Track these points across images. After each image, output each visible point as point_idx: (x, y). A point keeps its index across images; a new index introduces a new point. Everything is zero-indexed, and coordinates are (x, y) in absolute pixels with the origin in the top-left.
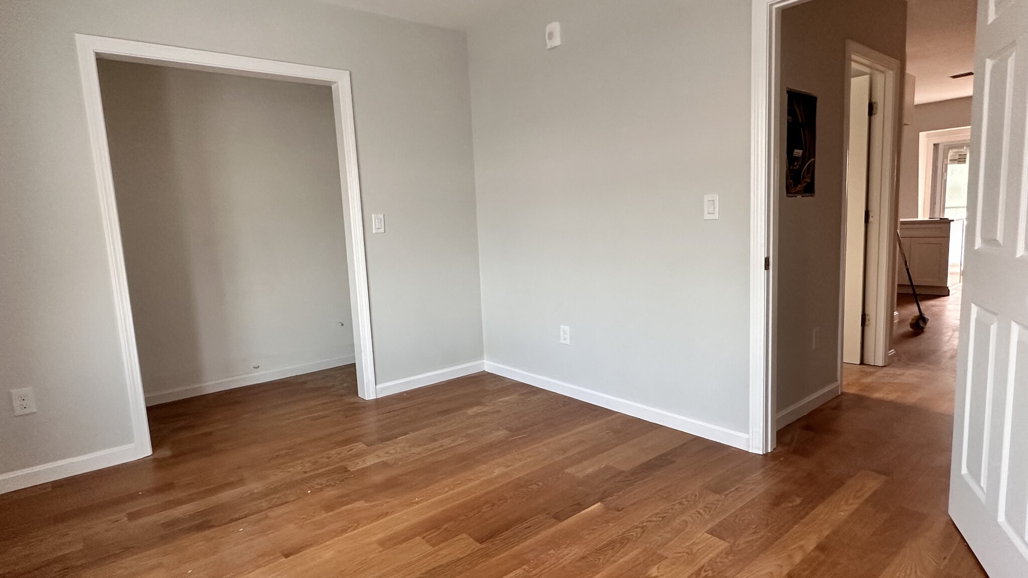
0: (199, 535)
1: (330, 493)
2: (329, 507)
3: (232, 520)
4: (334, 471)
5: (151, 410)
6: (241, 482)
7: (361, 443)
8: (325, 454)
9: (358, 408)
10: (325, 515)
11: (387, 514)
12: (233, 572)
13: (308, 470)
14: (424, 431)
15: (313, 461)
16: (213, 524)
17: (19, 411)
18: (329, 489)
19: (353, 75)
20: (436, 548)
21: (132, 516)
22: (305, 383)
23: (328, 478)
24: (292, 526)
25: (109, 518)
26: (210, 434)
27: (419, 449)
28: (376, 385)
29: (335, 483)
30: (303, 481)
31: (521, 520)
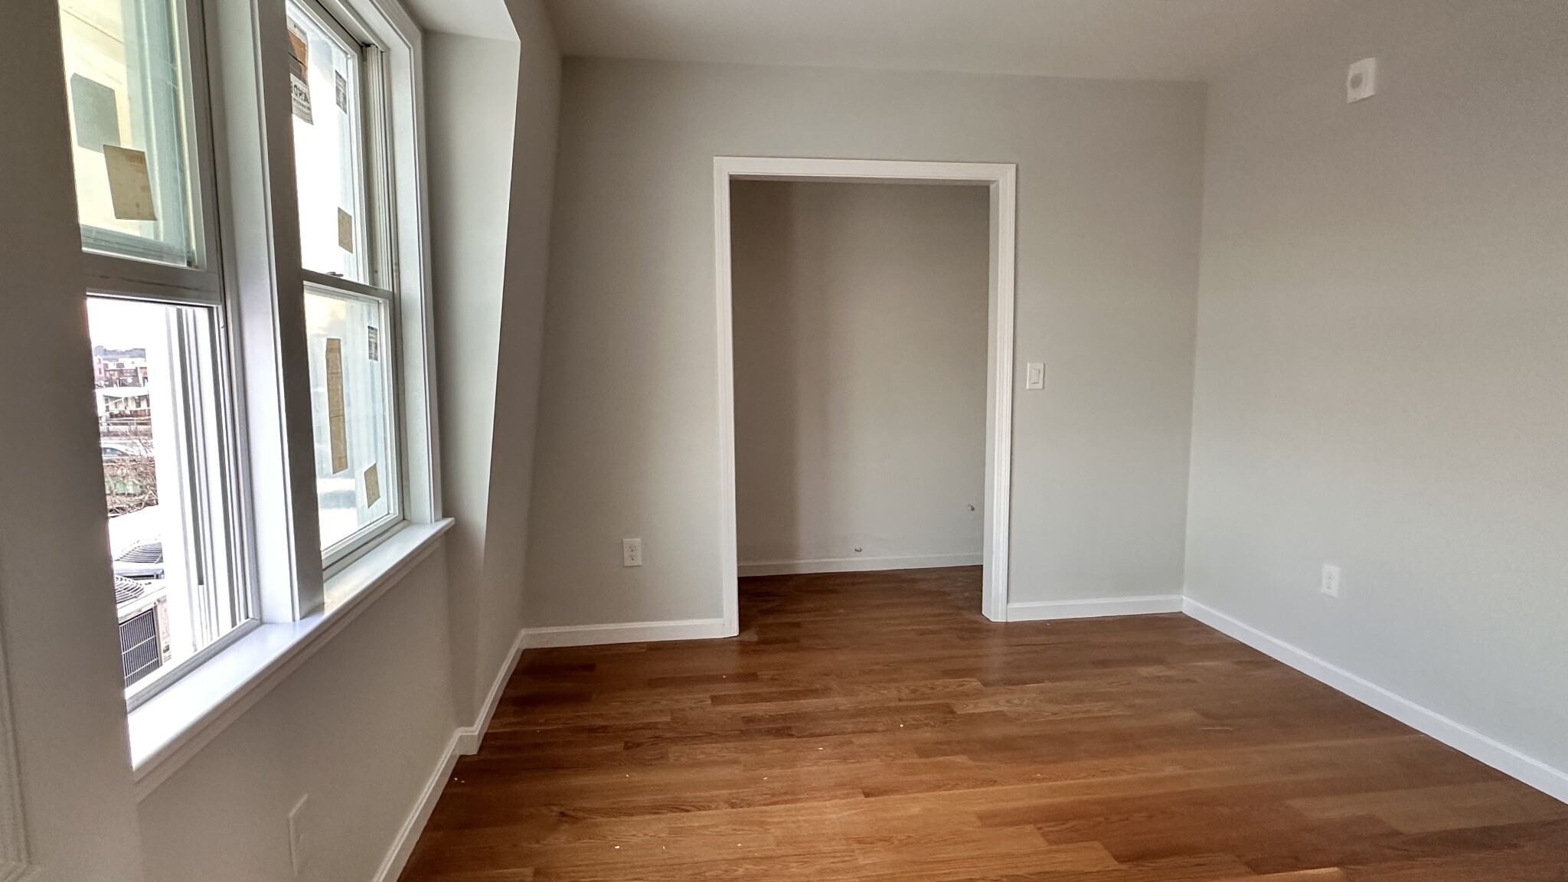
0: (779, 741)
1: (927, 735)
2: (923, 751)
3: (812, 735)
4: (934, 708)
5: (743, 582)
6: (825, 691)
7: (975, 680)
8: (929, 683)
9: (979, 631)
10: (915, 761)
11: (994, 783)
12: (808, 794)
13: (903, 696)
14: (1064, 684)
15: (912, 688)
16: (793, 733)
17: (628, 563)
18: (925, 729)
19: (1021, 172)
20: (1054, 847)
21: (716, 700)
22: (914, 581)
23: (927, 715)
24: (876, 763)
25: (696, 696)
26: (797, 625)
27: (1055, 708)
28: (1008, 602)
29: (935, 724)
30: (897, 710)
31: (1191, 850)
